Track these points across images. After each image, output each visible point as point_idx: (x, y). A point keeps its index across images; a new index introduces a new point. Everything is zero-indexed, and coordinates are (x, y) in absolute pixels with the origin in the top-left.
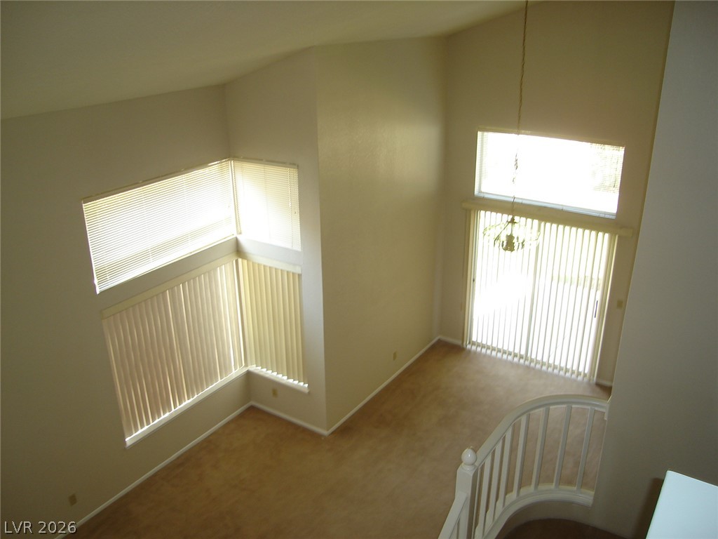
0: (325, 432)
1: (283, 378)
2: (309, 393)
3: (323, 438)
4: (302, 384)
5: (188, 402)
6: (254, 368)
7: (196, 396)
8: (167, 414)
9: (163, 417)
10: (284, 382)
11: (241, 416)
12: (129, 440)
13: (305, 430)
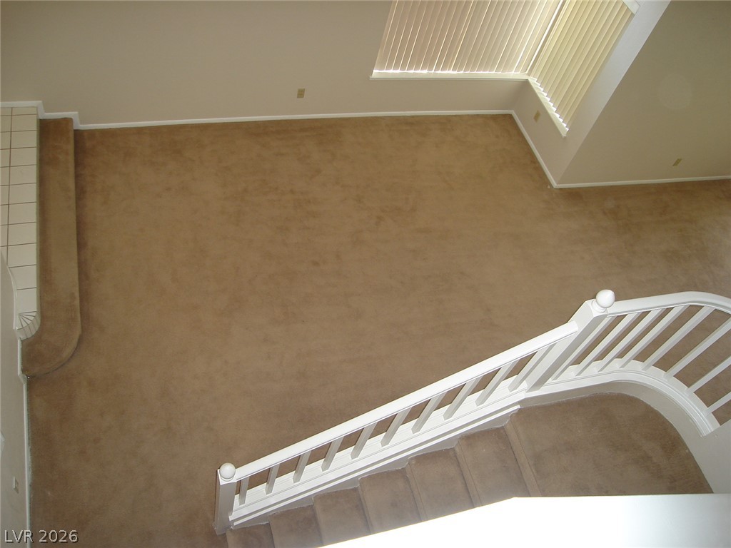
0: (555, 185)
1: (551, 108)
2: (565, 137)
3: (549, 187)
4: (565, 125)
5: (450, 73)
6: (533, 81)
7: (462, 72)
8: (425, 72)
9: (419, 71)
10: (550, 112)
11: (494, 118)
12: (376, 73)
13: (538, 168)
